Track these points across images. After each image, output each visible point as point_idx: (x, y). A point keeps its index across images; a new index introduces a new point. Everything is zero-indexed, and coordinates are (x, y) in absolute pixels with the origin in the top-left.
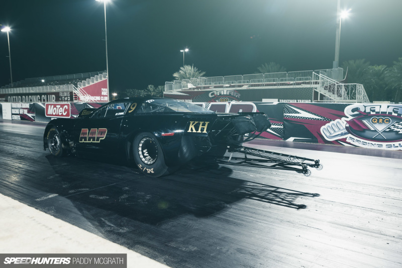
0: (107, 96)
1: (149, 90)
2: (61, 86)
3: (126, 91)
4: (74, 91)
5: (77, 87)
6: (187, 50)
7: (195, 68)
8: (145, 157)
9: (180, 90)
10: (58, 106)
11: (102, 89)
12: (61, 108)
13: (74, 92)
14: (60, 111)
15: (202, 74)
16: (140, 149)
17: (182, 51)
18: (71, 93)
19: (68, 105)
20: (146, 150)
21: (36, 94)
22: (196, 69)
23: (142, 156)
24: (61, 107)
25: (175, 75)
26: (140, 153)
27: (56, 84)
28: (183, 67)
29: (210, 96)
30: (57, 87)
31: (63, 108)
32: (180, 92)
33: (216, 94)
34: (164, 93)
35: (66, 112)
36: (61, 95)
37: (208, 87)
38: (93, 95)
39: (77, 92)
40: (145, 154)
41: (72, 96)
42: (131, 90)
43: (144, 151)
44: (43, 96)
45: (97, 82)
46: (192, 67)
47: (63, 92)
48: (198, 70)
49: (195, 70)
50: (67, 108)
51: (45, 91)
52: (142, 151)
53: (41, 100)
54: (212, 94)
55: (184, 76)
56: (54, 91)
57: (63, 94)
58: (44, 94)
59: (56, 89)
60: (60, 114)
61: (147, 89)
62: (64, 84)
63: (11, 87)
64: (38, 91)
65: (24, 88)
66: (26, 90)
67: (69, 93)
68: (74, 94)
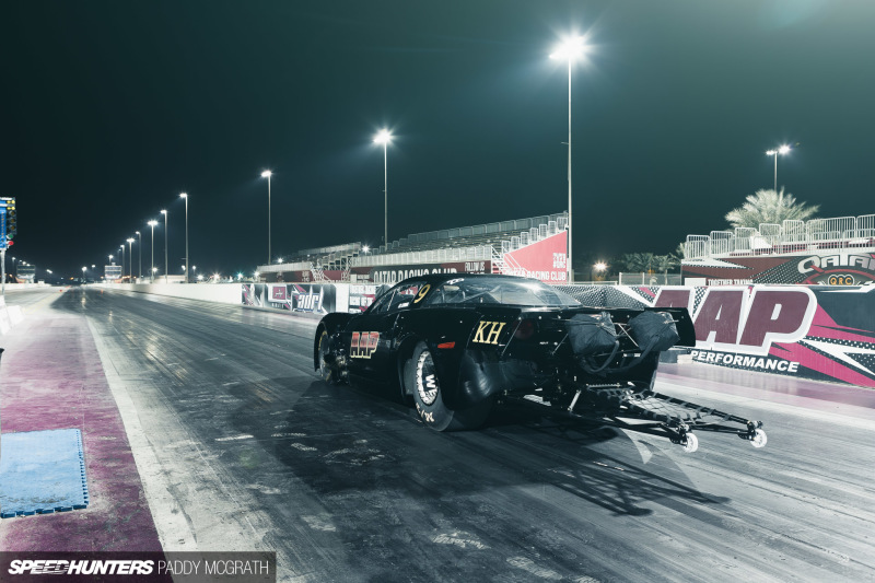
0: (565, 270)
2: (471, 249)
3: (626, 259)
5: (499, 250)
6: (785, 150)
7: (789, 196)
8: (427, 389)
9: (726, 255)
11: (555, 254)
13: (492, 262)
15: (807, 214)
16: (420, 373)
17: (770, 153)
18: (488, 264)
20: (432, 376)
21: (421, 267)
22: (791, 200)
23: (421, 388)
25: (732, 216)
26: (420, 381)
27: (463, 245)
28: (755, 195)
29: (801, 269)
30: (461, 251)
32: (723, 260)
33: (817, 264)
34: (683, 262)
37: (803, 247)
39: (500, 261)
40: (429, 385)
41: (488, 271)
42: (637, 256)
43: (428, 378)
44: (434, 271)
45: (543, 239)
46: (778, 193)
47: (472, 262)
48: (797, 203)
49: (790, 204)
51: (440, 260)
52: (424, 377)
54: (807, 266)
55: (757, 218)
56: (455, 259)
57: (472, 266)
59: (458, 254)
61: (676, 254)
62: (476, 244)
63: (384, 253)
64: (426, 261)
65: (402, 255)
66: (405, 258)
67: (482, 264)
68: (492, 267)
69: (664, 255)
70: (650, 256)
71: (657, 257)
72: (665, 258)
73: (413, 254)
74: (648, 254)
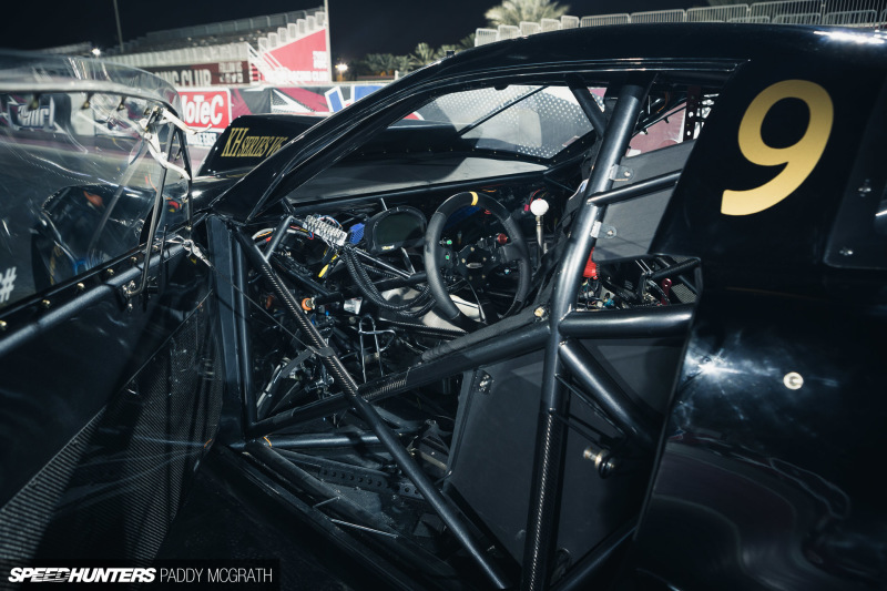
0: (326, 70)
1: (419, 56)
2: (222, 48)
3: (368, 60)
4: (252, 60)
5: (257, 49)
10: (199, 99)
11: (315, 52)
12: (206, 104)
13: (250, 62)
14: (204, 113)
15: (560, 12)
18: (245, 64)
19: (223, 94)
21: (169, 69)
24: (206, 99)
25: (493, 14)
27: (212, 44)
30: (213, 51)
31: (210, 103)
35: (220, 115)
36: (222, 69)
38: (294, 66)
39: (258, 60)
41: (247, 72)
42: (379, 57)
44: (184, 73)
45: (302, 36)
47: (227, 63)
48: (552, 2)
49: (545, 2)
50: (221, 104)
51: (188, 61)
53: (180, 82)
55: (516, 17)
56: (206, 59)
57: (227, 68)
58: (187, 68)
59: (209, 54)
60: (205, 121)
61: (415, 54)
62: (228, 42)
63: (119, 54)
64: (173, 62)
65: (144, 55)
66: (148, 59)
67: (239, 64)
68: (251, 68)
69: (404, 55)
70: (391, 57)
71: (398, 58)
72: (405, 58)
73: (157, 54)
74: (390, 55)
